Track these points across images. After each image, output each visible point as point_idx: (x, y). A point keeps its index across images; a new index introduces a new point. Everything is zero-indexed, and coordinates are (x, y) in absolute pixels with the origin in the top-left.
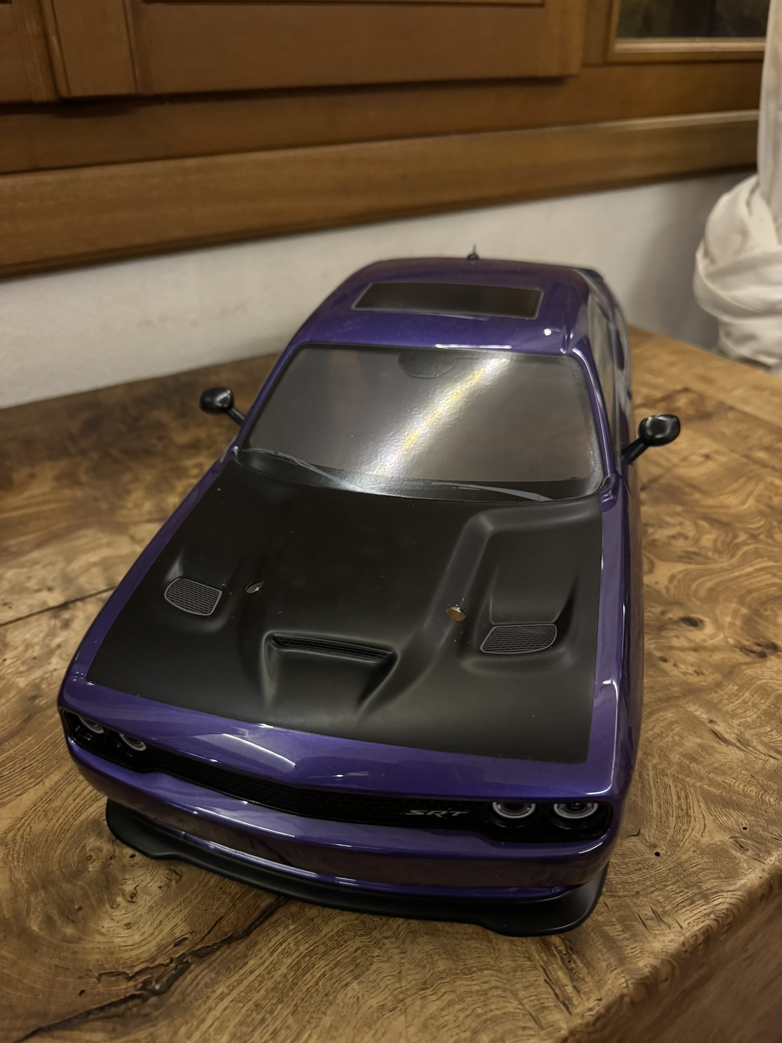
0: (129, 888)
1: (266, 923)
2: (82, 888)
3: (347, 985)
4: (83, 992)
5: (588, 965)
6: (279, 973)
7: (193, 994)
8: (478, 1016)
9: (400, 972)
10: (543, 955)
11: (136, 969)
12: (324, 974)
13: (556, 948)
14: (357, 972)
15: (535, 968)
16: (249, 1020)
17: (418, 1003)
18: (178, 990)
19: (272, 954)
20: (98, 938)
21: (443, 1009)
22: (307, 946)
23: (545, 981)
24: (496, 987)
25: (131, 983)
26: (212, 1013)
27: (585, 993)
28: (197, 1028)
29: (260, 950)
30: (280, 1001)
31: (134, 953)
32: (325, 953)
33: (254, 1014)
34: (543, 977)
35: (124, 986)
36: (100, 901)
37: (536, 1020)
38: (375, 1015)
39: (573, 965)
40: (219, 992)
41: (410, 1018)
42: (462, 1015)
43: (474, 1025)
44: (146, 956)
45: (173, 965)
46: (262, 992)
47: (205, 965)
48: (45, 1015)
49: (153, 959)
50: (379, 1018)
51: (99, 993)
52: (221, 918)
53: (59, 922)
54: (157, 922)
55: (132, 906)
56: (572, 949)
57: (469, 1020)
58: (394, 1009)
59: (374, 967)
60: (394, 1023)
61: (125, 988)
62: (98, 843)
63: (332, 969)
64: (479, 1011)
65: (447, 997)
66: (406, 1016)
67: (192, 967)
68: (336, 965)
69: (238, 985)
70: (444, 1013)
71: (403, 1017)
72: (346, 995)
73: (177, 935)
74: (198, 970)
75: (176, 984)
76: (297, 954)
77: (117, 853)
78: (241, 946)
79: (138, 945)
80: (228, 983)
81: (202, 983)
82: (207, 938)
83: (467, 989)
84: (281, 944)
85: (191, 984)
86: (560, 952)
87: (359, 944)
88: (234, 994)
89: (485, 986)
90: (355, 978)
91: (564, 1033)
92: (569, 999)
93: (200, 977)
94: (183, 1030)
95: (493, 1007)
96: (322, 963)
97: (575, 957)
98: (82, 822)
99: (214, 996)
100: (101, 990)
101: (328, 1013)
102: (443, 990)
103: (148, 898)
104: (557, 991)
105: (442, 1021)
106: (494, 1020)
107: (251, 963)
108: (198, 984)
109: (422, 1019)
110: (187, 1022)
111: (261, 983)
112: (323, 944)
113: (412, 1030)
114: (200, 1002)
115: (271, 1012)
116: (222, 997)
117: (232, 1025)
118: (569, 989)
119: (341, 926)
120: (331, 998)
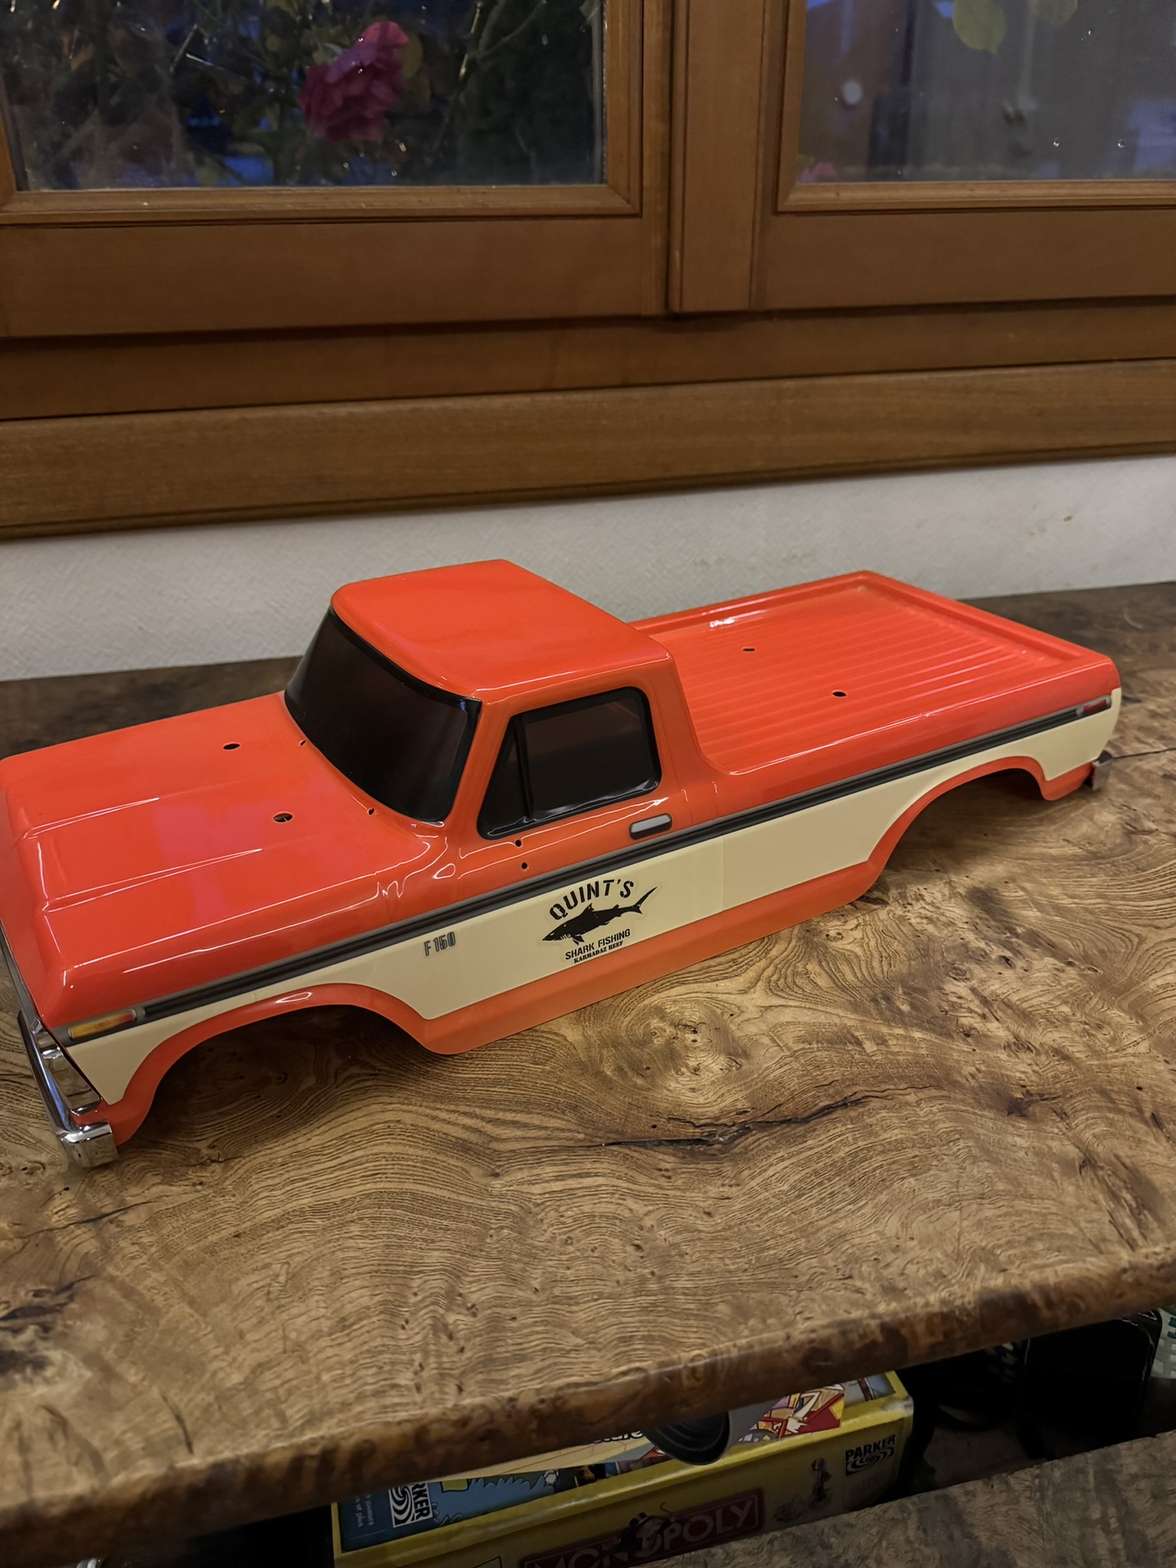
0: (692, 1063)
1: (825, 1118)
2: (649, 1054)
3: (903, 1178)
4: (654, 1127)
5: (1161, 1222)
6: (838, 1155)
7: (754, 1151)
8: (1035, 1229)
9: (958, 1182)
10: (1111, 1203)
11: (702, 1122)
12: (881, 1166)
13: (1126, 1201)
14: (914, 1172)
15: (1100, 1210)
16: (809, 1180)
17: (974, 1206)
18: (742, 1145)
19: (830, 1140)
20: (665, 1092)
21: (1000, 1216)
22: (865, 1143)
23: (1110, 1221)
24: (1057, 1214)
25: (697, 1130)
26: (773, 1168)
27: (1152, 1240)
28: (760, 1174)
29: (819, 1135)
30: (837, 1174)
31: (700, 1110)
32: (883, 1152)
33: (813, 1177)
34: (1107, 1218)
35: (691, 1131)
36: (667, 1068)
37: (1096, 1246)
38: (931, 1205)
39: (1142, 1217)
40: (779, 1155)
41: (965, 1215)
42: (1017, 1226)
43: (1030, 1234)
44: (711, 1115)
45: (735, 1128)
46: (821, 1164)
47: (765, 1134)
48: (623, 1133)
49: (717, 1118)
50: (933, 1207)
51: (668, 1130)
52: (781, 1105)
53: (630, 1074)
54: (719, 1094)
55: (695, 1077)
56: (1143, 1206)
57: (1025, 1230)
58: (950, 1205)
59: (931, 1173)
60: (948, 1214)
61: (691, 1132)
62: (661, 1025)
63: (888, 1164)
64: (1036, 1226)
65: (1004, 1210)
66: (961, 1213)
67: (754, 1132)
68: (893, 1163)
69: (797, 1154)
70: (999, 1219)
71: (958, 1213)
72: (903, 1185)
73: (739, 1106)
74: (759, 1135)
75: (739, 1141)
76: (855, 1146)
77: (679, 1036)
78: (801, 1129)
79: (703, 1106)
80: (789, 1151)
81: (764, 1145)
82: (767, 1115)
83: (1026, 1208)
84: (840, 1136)
85: (753, 1143)
86: (1130, 1206)
87: (917, 1153)
88: (794, 1160)
89: (1044, 1211)
90: (913, 1176)
91: (1124, 1264)
92: (1134, 1240)
93: (761, 1141)
94: (746, 1173)
95: (1051, 1226)
96: (880, 1158)
97: (1146, 1212)
98: (645, 1007)
99: (774, 1157)
100: (671, 1128)
101: (885, 1193)
102: (1001, 1204)
103: (711, 1075)
104: (1122, 1231)
105: (996, 1224)
106: (1052, 1236)
107: (810, 1142)
108: (759, 1145)
109: (977, 1217)
110: (750, 1168)
111: (819, 1158)
112: (881, 1145)
113: (965, 1223)
114: (762, 1157)
115: (829, 1180)
116: (782, 1159)
117: (792, 1180)
118: (1136, 1233)
119: (899, 1136)
120: (888, 1184)
